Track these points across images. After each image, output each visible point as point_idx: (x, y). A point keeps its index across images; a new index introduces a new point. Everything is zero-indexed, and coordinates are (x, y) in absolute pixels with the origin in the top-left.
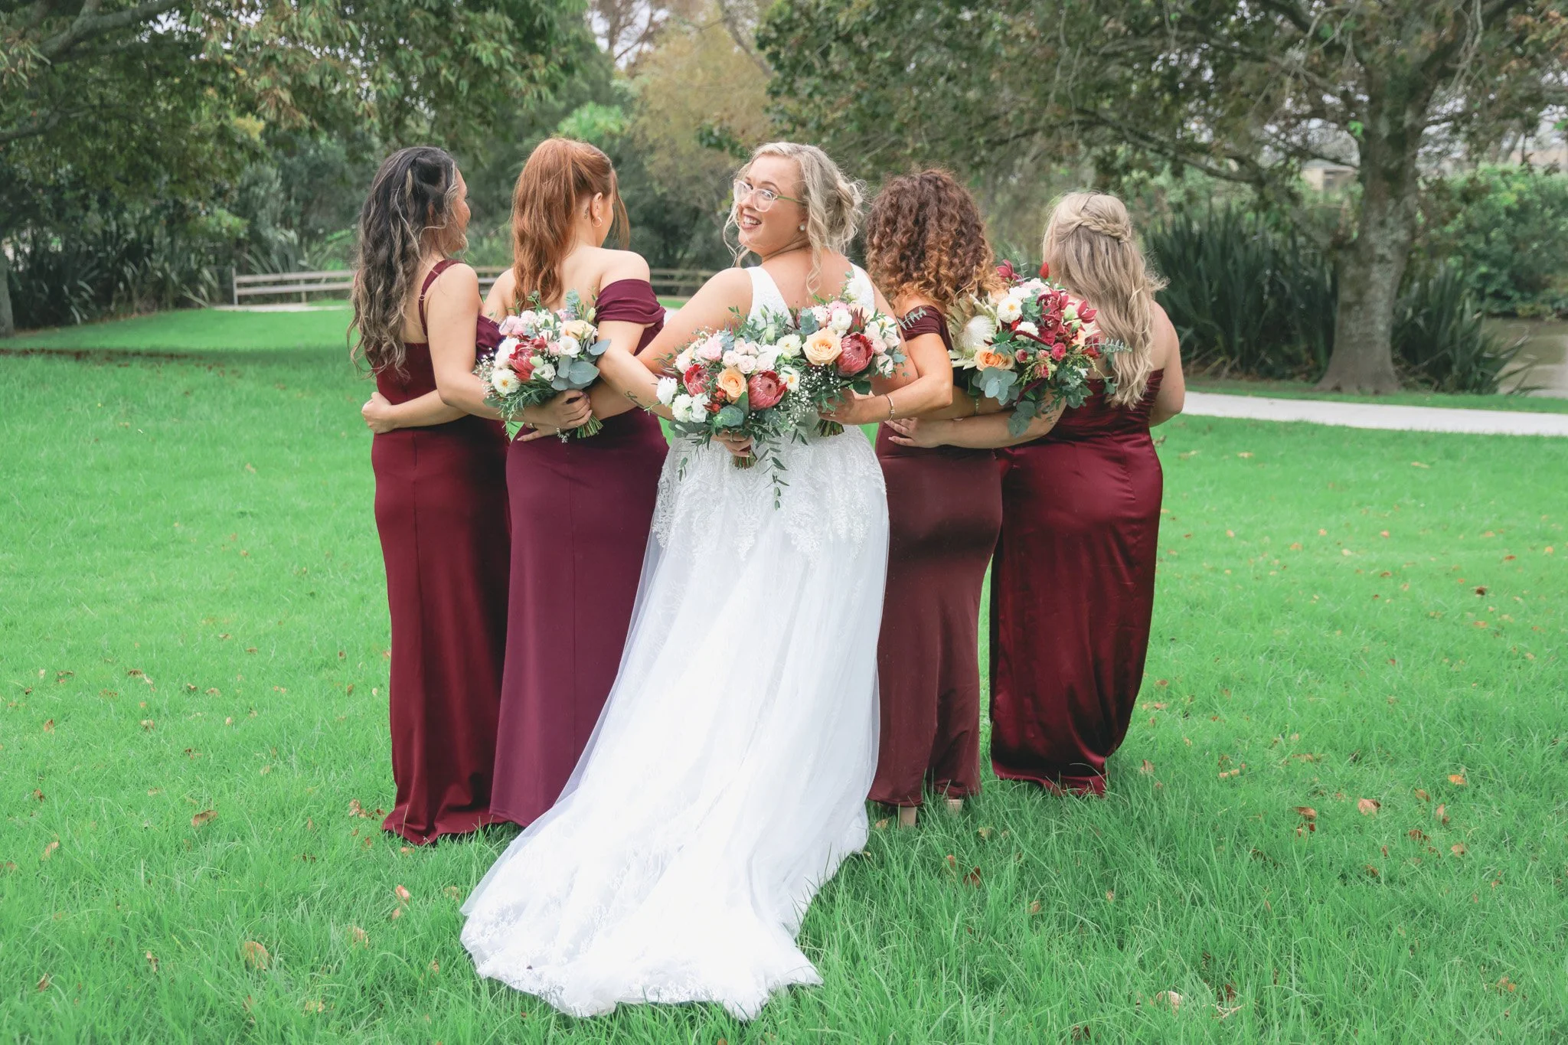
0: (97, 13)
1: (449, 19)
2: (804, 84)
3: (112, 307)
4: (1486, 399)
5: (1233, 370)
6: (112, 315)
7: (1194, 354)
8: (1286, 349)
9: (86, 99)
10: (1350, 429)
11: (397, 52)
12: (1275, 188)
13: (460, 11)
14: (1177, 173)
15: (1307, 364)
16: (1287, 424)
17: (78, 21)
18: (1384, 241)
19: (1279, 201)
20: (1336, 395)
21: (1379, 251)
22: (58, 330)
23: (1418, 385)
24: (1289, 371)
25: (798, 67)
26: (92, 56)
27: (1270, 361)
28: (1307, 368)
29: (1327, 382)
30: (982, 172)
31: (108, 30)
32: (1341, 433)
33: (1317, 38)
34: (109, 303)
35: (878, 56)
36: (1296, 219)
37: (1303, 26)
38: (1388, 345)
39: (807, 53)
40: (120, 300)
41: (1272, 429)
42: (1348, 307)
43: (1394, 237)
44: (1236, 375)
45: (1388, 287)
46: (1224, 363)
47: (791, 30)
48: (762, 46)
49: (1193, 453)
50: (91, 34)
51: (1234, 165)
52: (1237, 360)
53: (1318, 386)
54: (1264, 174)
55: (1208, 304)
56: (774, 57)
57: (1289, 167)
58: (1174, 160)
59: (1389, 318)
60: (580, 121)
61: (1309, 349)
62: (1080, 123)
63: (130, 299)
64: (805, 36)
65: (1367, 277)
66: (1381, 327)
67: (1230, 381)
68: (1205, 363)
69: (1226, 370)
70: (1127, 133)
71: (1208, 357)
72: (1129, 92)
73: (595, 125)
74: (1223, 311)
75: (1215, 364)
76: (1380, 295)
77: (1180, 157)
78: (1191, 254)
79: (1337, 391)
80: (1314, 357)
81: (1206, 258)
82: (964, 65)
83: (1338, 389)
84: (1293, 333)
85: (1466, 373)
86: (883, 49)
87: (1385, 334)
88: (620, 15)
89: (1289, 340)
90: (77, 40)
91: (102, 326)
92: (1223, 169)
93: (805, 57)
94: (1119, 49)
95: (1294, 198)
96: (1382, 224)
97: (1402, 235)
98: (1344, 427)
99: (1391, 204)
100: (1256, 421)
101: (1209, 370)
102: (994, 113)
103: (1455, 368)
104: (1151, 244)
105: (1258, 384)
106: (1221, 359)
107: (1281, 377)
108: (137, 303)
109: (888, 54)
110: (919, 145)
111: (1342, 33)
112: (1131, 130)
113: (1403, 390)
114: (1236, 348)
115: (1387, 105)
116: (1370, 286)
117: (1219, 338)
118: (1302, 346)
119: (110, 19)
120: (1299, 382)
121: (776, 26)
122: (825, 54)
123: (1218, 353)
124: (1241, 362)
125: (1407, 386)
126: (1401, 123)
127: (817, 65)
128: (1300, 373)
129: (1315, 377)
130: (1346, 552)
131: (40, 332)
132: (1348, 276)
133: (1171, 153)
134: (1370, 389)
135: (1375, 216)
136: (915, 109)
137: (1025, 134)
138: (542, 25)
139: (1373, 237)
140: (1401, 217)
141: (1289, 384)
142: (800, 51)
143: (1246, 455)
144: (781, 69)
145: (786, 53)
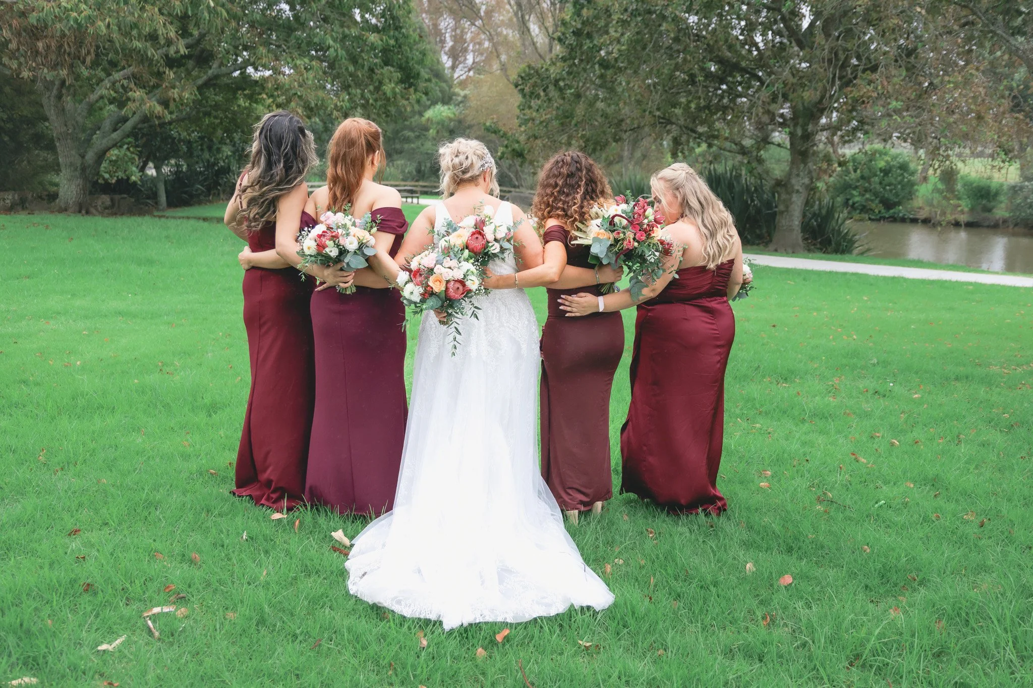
2: (534, 103)
3: (211, 198)
4: (847, 256)
6: (210, 202)
8: (758, 231)
15: (766, 238)
18: (798, 183)
21: (796, 188)
22: (186, 208)
23: (816, 250)
24: (757, 242)
25: (533, 95)
27: (749, 237)
28: (764, 241)
29: (772, 247)
34: (209, 195)
35: (569, 91)
36: (761, 171)
38: (800, 231)
39: (537, 89)
40: (214, 194)
42: (782, 213)
43: (803, 181)
45: (800, 204)
47: (530, 79)
48: (517, 85)
53: (767, 249)
56: (521, 91)
59: (800, 218)
60: (432, 112)
61: (767, 232)
62: (664, 123)
63: (219, 194)
64: (536, 82)
65: (790, 199)
66: (797, 222)
70: (684, 129)
73: (441, 114)
76: (796, 208)
79: (776, 251)
80: (769, 236)
83: (776, 250)
85: (838, 244)
86: (571, 88)
87: (798, 225)
88: (458, 57)
91: (206, 207)
93: (536, 91)
95: (761, 162)
96: (798, 175)
97: (807, 181)
99: (802, 165)
102: (621, 118)
103: (833, 243)
107: (753, 244)
108: (222, 196)
109: (573, 90)
110: (584, 133)
111: (777, 89)
113: (806, 252)
115: (801, 121)
116: (791, 204)
118: (764, 231)
120: (761, 247)
121: (522, 78)
122: (545, 90)
125: (809, 251)
126: (807, 130)
127: (542, 94)
128: (762, 243)
131: (178, 209)
132: (782, 198)
134: (790, 251)
135: (795, 171)
136: (584, 116)
139: (794, 181)
140: (806, 172)
141: (755, 247)
142: (534, 88)
144: (524, 96)
145: (527, 90)
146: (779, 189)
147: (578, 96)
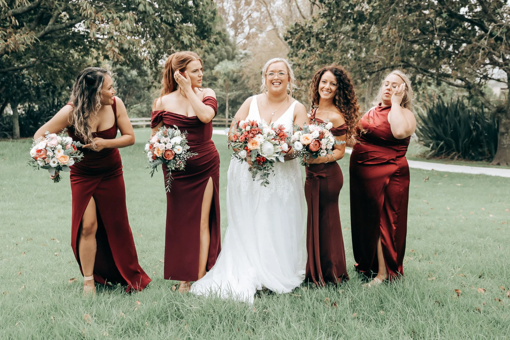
0: (54, 24)
1: (174, 27)
2: (302, 52)
5: (459, 157)
7: (444, 151)
8: (480, 150)
9: (49, 55)
10: (501, 177)
11: (156, 39)
12: (475, 90)
13: (178, 24)
14: (439, 84)
15: (488, 155)
16: (477, 175)
17: (47, 27)
19: (477, 95)
20: (498, 166)
24: (480, 158)
25: (299, 46)
26: (52, 40)
27: (473, 154)
28: (487, 157)
29: (495, 162)
30: (366, 83)
31: (57, 30)
32: (497, 178)
33: (491, 35)
36: (483, 101)
37: (486, 31)
39: (302, 41)
41: (471, 176)
42: (503, 134)
44: (460, 159)
46: (455, 154)
47: (297, 33)
48: (286, 39)
49: (440, 184)
50: (51, 31)
51: (459, 82)
52: (460, 153)
53: (491, 163)
54: (471, 85)
55: (450, 133)
56: (290, 43)
57: (481, 83)
58: (437, 79)
60: (222, 66)
61: (488, 150)
62: (403, 65)
64: (301, 36)
67: (457, 161)
68: (448, 154)
69: (456, 157)
70: (419, 70)
71: (449, 153)
72: (421, 55)
73: (227, 68)
74: (456, 136)
75: (452, 155)
77: (439, 78)
78: (443, 114)
80: (490, 153)
81: (449, 115)
82: (359, 44)
83: (499, 164)
84: (482, 144)
86: (330, 39)
88: (238, 29)
89: (481, 147)
90: (46, 33)
92: (455, 83)
93: (301, 43)
94: (416, 39)
95: (483, 94)
98: (499, 177)
100: (465, 174)
101: (450, 157)
102: (369, 62)
104: (428, 110)
105: (468, 162)
106: (454, 153)
107: (477, 160)
111: (501, 33)
112: (421, 69)
114: (460, 149)
117: (454, 146)
118: (486, 149)
119: (58, 26)
120: (484, 162)
121: (291, 32)
122: (309, 42)
123: (453, 151)
124: (462, 154)
127: (306, 45)
128: (485, 159)
129: (490, 161)
130: (491, 216)
132: (503, 122)
133: (436, 77)
136: (341, 60)
137: (381, 70)
138: (208, 29)
141: (480, 162)
142: (300, 41)
143: (459, 185)
144: (293, 47)
145: (294, 42)
146: (500, 115)
147: (334, 45)
